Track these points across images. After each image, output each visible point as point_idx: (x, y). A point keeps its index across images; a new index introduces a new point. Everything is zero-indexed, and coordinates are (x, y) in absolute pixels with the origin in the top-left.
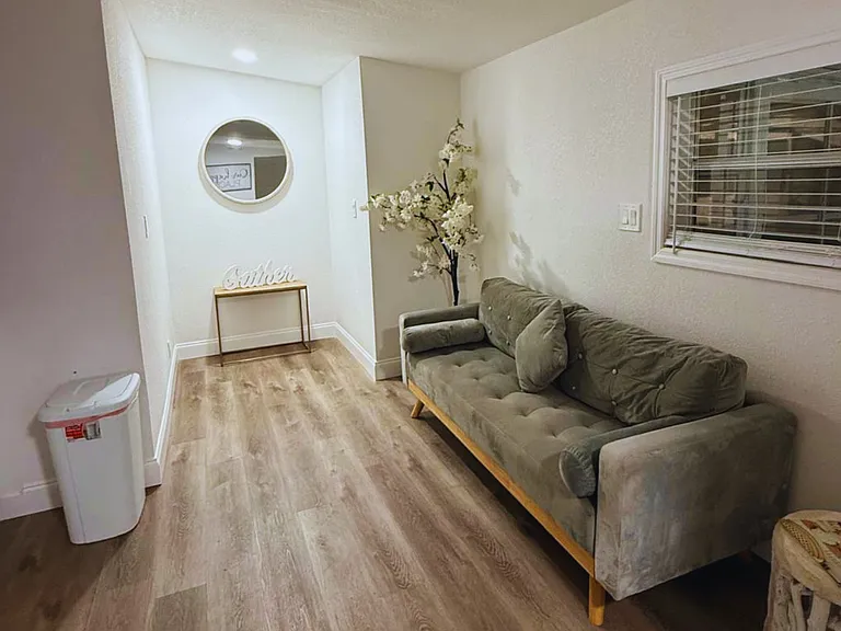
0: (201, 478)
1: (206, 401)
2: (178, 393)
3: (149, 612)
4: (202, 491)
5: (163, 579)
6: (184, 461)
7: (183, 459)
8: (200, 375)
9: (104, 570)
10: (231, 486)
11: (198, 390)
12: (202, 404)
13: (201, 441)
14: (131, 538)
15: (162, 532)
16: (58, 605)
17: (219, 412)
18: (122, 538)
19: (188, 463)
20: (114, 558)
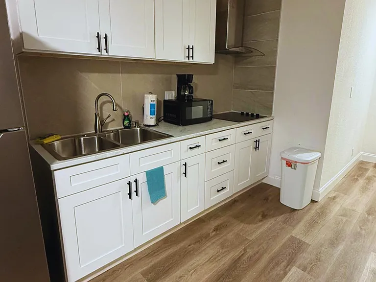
0: (336, 209)
1: (361, 182)
2: (351, 172)
3: (287, 237)
4: (333, 214)
5: (297, 231)
6: (333, 199)
7: (334, 198)
8: (367, 170)
9: (283, 215)
10: (347, 220)
11: (360, 176)
12: (358, 182)
13: (346, 196)
14: (296, 212)
15: (307, 217)
16: (266, 215)
17: (364, 189)
18: (295, 210)
19: (334, 200)
20: (288, 214)
